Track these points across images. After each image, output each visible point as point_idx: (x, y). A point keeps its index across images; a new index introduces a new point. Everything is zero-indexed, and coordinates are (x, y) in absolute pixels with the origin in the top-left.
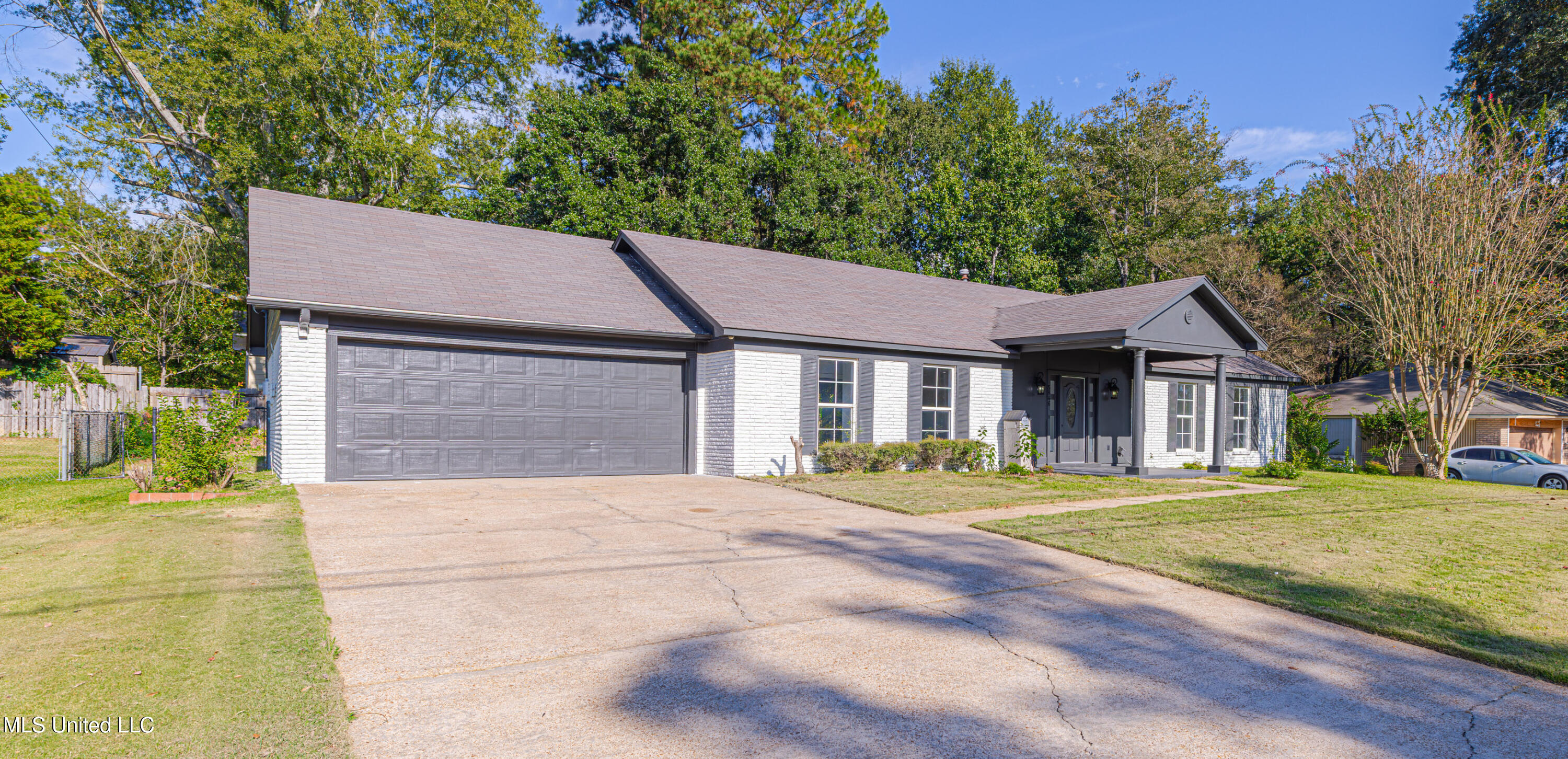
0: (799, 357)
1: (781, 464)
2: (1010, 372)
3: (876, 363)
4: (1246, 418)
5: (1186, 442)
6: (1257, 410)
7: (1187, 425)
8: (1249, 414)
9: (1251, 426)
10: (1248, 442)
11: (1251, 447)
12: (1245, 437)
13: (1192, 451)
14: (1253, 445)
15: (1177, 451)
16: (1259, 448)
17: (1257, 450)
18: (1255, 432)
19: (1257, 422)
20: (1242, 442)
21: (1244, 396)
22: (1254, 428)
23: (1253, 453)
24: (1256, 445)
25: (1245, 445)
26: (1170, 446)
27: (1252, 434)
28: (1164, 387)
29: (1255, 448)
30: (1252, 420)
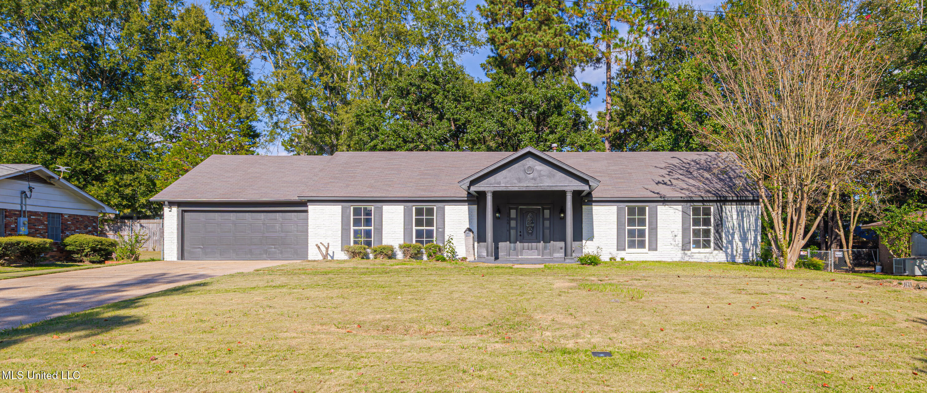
0: (341, 207)
1: (332, 255)
2: (475, 207)
3: (384, 207)
4: (710, 227)
5: (642, 245)
6: (720, 222)
7: (642, 233)
8: (712, 225)
9: (714, 234)
10: (712, 245)
11: (714, 248)
12: (709, 241)
13: (646, 250)
14: (716, 247)
15: (628, 250)
16: (724, 249)
17: (722, 250)
18: (718, 238)
19: (720, 230)
20: (707, 244)
21: (707, 212)
22: (717, 234)
23: (716, 252)
24: (719, 247)
25: (710, 247)
26: (620, 247)
27: (715, 239)
28: (613, 209)
29: (719, 249)
30: (715, 229)
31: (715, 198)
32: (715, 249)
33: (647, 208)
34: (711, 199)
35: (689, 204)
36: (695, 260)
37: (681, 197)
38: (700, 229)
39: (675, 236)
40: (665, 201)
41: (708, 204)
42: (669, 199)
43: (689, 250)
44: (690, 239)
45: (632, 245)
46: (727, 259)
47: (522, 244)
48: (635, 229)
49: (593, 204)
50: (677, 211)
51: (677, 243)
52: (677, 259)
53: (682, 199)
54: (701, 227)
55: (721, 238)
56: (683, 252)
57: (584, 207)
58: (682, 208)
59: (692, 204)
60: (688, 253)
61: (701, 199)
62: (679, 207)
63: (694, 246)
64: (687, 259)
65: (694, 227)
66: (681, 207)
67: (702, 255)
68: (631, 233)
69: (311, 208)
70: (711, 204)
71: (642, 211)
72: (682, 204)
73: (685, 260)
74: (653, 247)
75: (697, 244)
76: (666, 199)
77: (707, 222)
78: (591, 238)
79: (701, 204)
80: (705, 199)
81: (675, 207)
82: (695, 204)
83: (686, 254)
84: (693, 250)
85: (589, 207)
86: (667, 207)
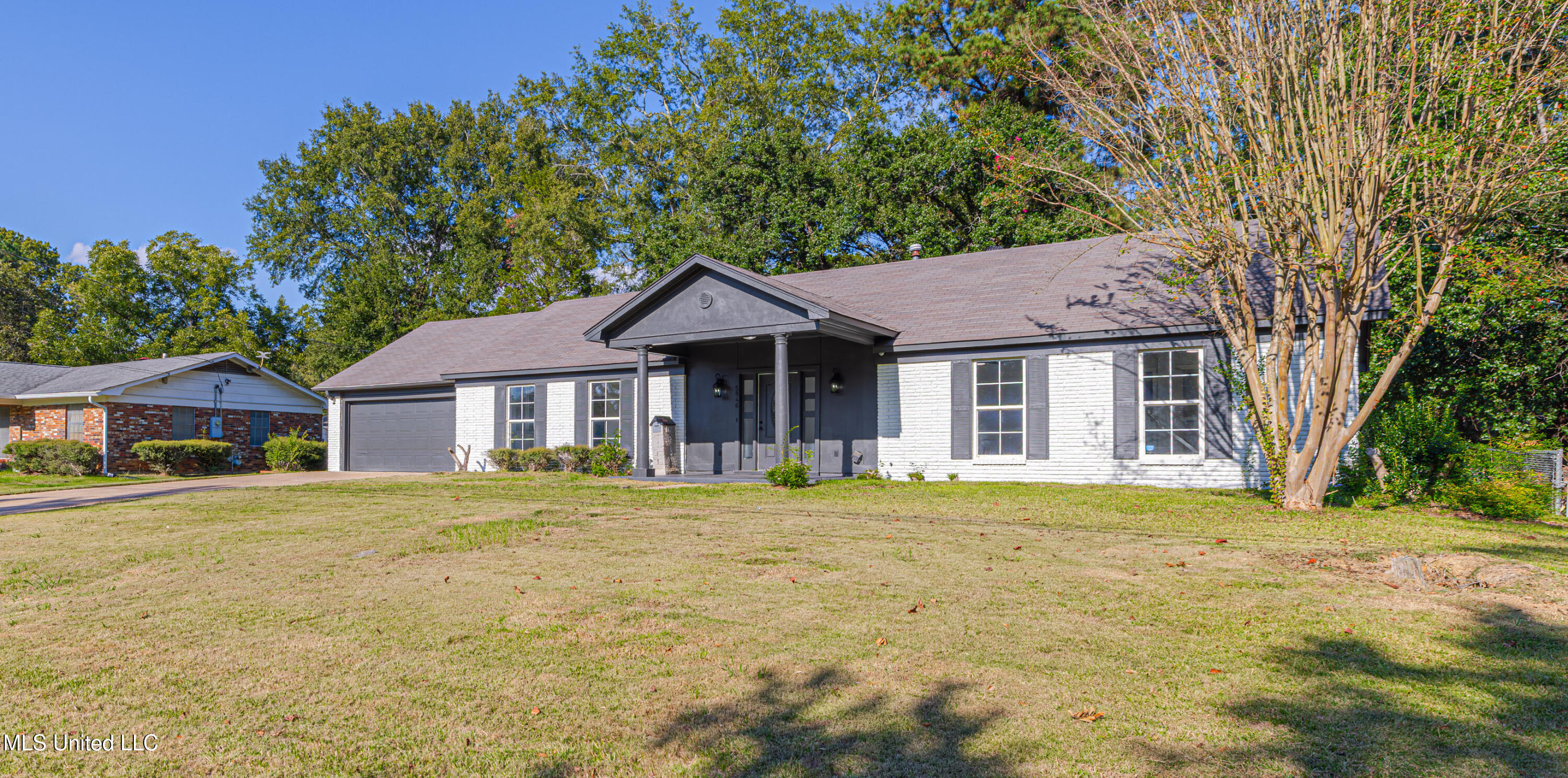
0: (494, 387)
1: (483, 464)
2: (681, 378)
3: (549, 385)
4: (1196, 401)
5: (1012, 445)
6: (1222, 387)
7: (1013, 420)
8: (1202, 393)
9: (1206, 416)
10: (1202, 443)
11: (1207, 451)
12: (1196, 434)
13: (1021, 458)
14: (1212, 449)
15: (978, 458)
16: (1235, 455)
17: (1231, 457)
18: (1219, 426)
19: (1223, 408)
20: (1187, 444)
21: (1186, 363)
22: (1214, 418)
23: (1212, 463)
24: (1222, 449)
25: (1196, 449)
26: (960, 450)
27: (1208, 430)
28: (943, 369)
29: (1220, 454)
30: (1208, 404)
31: (1203, 328)
32: (1208, 455)
33: (1024, 361)
34: (1192, 329)
35: (1131, 347)
36: (1149, 482)
37: (1107, 331)
38: (1167, 407)
39: (1097, 424)
40: (1065, 344)
41: (1188, 343)
42: (1075, 337)
43: (1135, 457)
44: (1136, 431)
45: (988, 446)
46: (1247, 480)
47: (764, 445)
48: (997, 411)
49: (899, 359)
50: (1100, 366)
51: (1101, 440)
52: (1100, 479)
53: (1109, 336)
54: (1171, 402)
55: (1227, 427)
56: (1117, 462)
57: (880, 366)
58: (1115, 358)
59: (1141, 346)
60: (1133, 464)
61: (1161, 331)
62: (1107, 356)
63: (1151, 448)
64: (1127, 478)
65: (1147, 403)
66: (1111, 354)
67: (1172, 472)
68: (987, 420)
69: (462, 393)
70: (1196, 342)
71: (1013, 370)
72: (1115, 347)
73: (1123, 482)
74: (1041, 451)
75: (1158, 443)
76: (1065, 338)
77: (1187, 388)
78: (895, 431)
79: (1167, 344)
80: (1173, 330)
81: (1094, 356)
82: (1150, 345)
83: (1126, 468)
84: (1144, 457)
85: (891, 366)
86: (1072, 356)
